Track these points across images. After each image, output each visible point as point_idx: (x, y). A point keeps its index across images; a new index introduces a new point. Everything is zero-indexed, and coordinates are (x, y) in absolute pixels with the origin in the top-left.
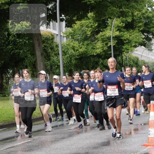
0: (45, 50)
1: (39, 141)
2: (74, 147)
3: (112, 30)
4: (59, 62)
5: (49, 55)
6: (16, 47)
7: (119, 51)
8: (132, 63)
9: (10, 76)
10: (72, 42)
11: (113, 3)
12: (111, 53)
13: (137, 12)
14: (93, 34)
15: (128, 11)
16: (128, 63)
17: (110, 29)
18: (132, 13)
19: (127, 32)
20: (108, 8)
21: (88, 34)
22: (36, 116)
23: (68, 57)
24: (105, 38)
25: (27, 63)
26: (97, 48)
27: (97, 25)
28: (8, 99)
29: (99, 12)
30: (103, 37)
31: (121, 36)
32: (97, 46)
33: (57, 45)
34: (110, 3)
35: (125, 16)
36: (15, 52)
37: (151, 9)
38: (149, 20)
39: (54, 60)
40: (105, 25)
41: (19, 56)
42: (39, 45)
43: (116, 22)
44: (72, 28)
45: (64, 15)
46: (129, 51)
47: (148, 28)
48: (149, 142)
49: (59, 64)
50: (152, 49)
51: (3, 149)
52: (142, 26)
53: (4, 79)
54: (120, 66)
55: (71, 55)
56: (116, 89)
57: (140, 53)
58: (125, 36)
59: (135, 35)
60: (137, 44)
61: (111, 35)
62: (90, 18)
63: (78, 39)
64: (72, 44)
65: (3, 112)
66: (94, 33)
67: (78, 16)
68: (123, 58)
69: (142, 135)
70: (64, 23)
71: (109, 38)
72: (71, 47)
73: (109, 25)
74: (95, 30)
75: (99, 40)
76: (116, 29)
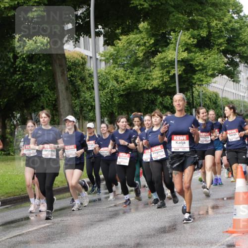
0: (71, 81)
1: (63, 225)
2: (117, 234)
3: (177, 50)
4: (94, 100)
5: (77, 89)
6: (27, 78)
7: (188, 83)
8: (208, 102)
9: (17, 123)
11: (178, 8)
12: (175, 87)
13: (215, 21)
14: (146, 55)
15: (202, 20)
16: (201, 101)
17: (174, 47)
18: (209, 23)
20: (171, 15)
21: (139, 57)
22: (57, 186)
23: (107, 92)
24: (166, 63)
25: (43, 102)
26: (153, 79)
27: (152, 41)
28: (14, 159)
29: (157, 20)
30: (162, 61)
32: (154, 75)
33: (90, 74)
34: (173, 7)
35: (196, 28)
36: (25, 85)
37: (238, 17)
38: (235, 34)
39: (85, 97)
40: (166, 42)
41: (31, 91)
42: (63, 74)
43: (183, 37)
44: (114, 47)
45: (101, 25)
46: (204, 83)
47: (233, 46)
48: (234, 227)
49: (94, 104)
50: (240, 79)
51: (6, 238)
52: (224, 44)
53: (8, 127)
54: (190, 107)
55: (113, 89)
56: (185, 141)
57: (220, 86)
58: (196, 59)
59: (213, 58)
60: (216, 71)
61: (176, 57)
62: (142, 30)
63: (124, 64)
64: (114, 72)
65: (6, 180)
66: (149, 54)
67: (123, 28)
68: (194, 94)
69: (224, 215)
70: (101, 39)
71: (172, 63)
73: (171, 42)
74: (150, 49)
75: (157, 65)
76: (182, 49)
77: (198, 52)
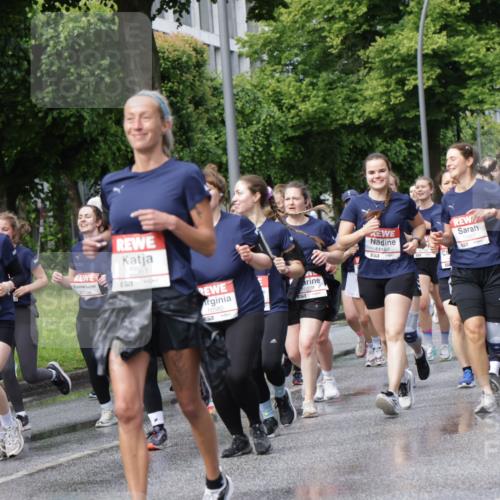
3: (420, 29)
4: (225, 151)
5: (186, 125)
7: (448, 107)
9: (45, 206)
10: (273, 77)
12: (417, 118)
14: (348, 43)
17: (414, 23)
19: (477, 37)
21: (332, 47)
23: (256, 132)
24: (396, 60)
25: (105, 156)
26: (366, 99)
27: (364, 9)
30: (386, 56)
31: (455, 49)
32: (367, 89)
33: (215, 89)
39: (204, 144)
40: (396, 10)
46: (486, 107)
49: (224, 159)
55: (270, 125)
58: (468, 50)
61: (419, 47)
64: (272, 83)
66: (356, 41)
68: (462, 135)
70: (241, 6)
71: (409, 61)
72: (270, 96)
73: (408, 9)
74: (358, 29)
75: (374, 66)
76: (434, 26)
77: (472, 32)
